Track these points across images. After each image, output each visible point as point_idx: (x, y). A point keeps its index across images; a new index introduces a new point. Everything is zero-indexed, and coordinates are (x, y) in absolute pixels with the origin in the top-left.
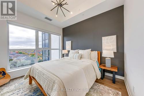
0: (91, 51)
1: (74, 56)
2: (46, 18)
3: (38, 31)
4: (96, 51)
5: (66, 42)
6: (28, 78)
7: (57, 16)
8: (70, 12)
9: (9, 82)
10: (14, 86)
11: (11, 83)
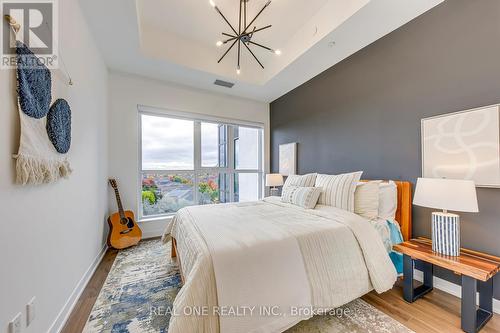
0: (363, 178)
1: (295, 195)
2: (218, 82)
3: (200, 123)
4: (391, 182)
5: (280, 147)
6: (170, 243)
7: (238, 72)
8: (273, 51)
9: (139, 245)
10: (144, 253)
11: (142, 247)
